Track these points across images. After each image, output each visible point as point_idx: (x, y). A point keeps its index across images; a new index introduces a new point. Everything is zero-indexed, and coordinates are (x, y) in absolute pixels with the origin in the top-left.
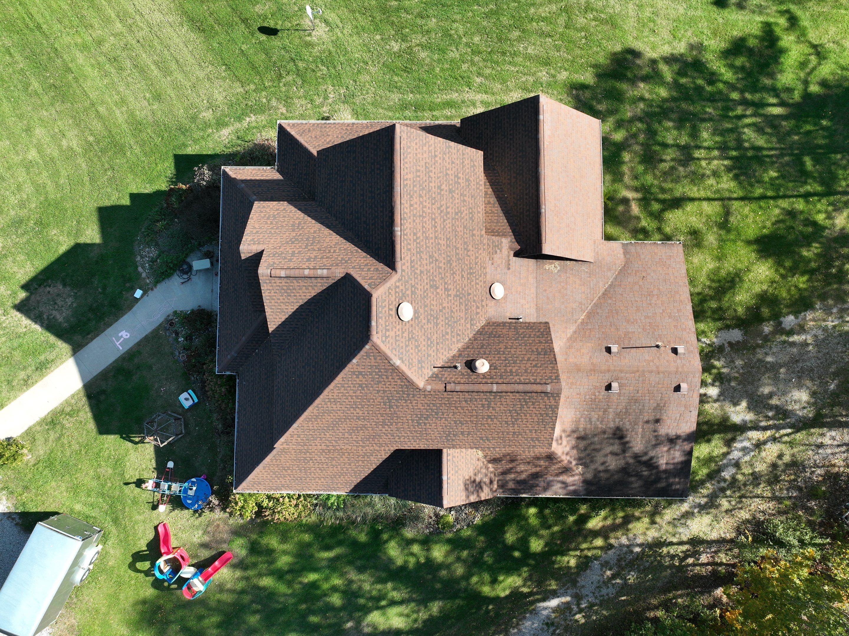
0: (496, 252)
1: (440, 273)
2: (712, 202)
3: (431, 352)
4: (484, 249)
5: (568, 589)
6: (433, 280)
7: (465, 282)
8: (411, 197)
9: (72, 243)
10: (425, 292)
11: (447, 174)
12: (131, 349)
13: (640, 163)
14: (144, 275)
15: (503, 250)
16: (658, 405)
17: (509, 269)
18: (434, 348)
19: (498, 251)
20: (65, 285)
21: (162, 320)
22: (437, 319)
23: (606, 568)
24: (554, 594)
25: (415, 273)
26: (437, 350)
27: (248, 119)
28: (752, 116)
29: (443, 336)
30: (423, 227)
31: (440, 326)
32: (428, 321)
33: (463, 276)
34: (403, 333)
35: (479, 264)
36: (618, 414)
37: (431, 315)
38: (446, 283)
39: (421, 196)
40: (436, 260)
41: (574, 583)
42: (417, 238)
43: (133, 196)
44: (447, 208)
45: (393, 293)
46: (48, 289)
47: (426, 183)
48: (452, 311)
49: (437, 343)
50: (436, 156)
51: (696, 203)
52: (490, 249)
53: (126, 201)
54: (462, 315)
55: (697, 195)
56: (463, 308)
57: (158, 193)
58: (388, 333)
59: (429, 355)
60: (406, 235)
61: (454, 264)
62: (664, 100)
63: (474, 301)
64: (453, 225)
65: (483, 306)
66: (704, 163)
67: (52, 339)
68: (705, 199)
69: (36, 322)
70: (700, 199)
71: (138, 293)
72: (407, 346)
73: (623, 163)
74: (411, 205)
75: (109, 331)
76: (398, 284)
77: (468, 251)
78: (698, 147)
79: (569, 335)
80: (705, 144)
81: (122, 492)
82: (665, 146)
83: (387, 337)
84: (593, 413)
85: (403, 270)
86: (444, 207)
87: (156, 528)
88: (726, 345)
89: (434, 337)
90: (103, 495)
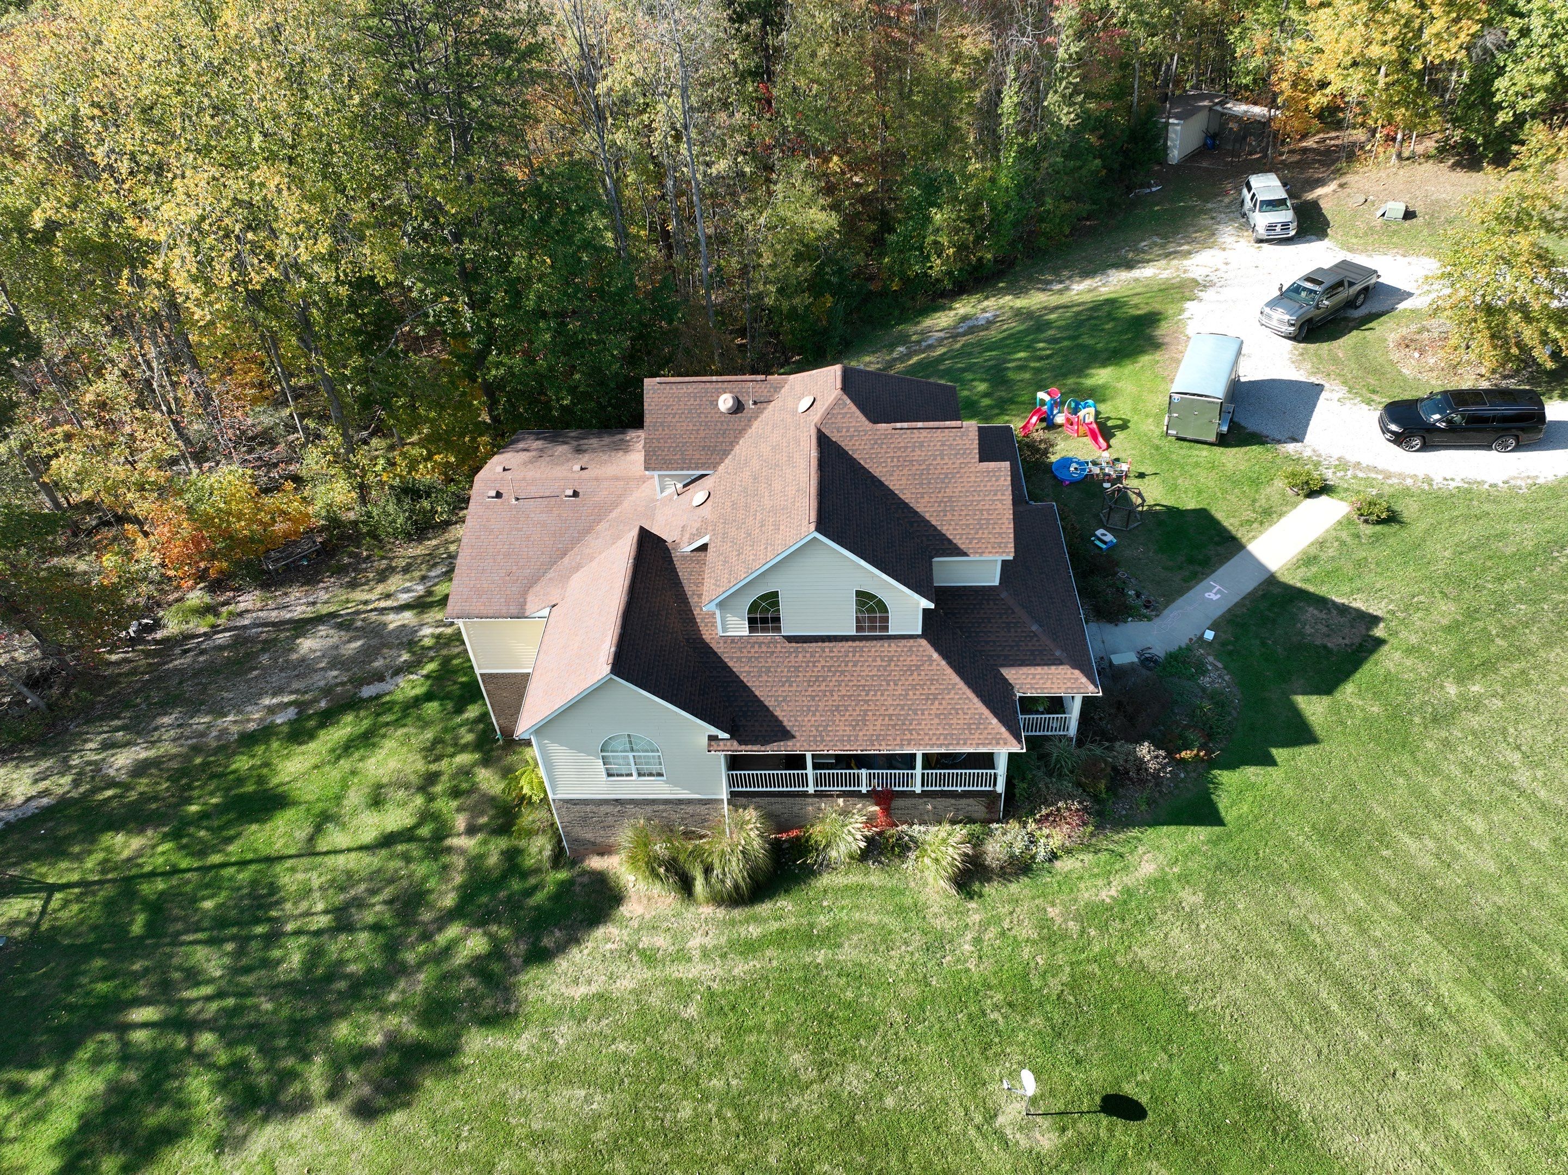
9: (1338, 695)
12: (1197, 583)
13: (430, 892)
14: (1211, 659)
18: (776, 409)
20: (1325, 647)
21: (1166, 612)
27: (1113, 892)
28: (195, 1000)
29: (767, 423)
43: (1272, 762)
46: (1347, 641)
49: (773, 414)
51: (358, 843)
53: (1279, 753)
54: (744, 454)
57: (1232, 765)
59: (783, 400)
62: (346, 1013)
66: (320, 906)
67: (1311, 589)
69: (1343, 604)
71: (1209, 635)
75: (1236, 599)
80: (303, 939)
81: (1158, 468)
82: (376, 928)
87: (1110, 446)
89: (776, 415)
90: (1181, 464)
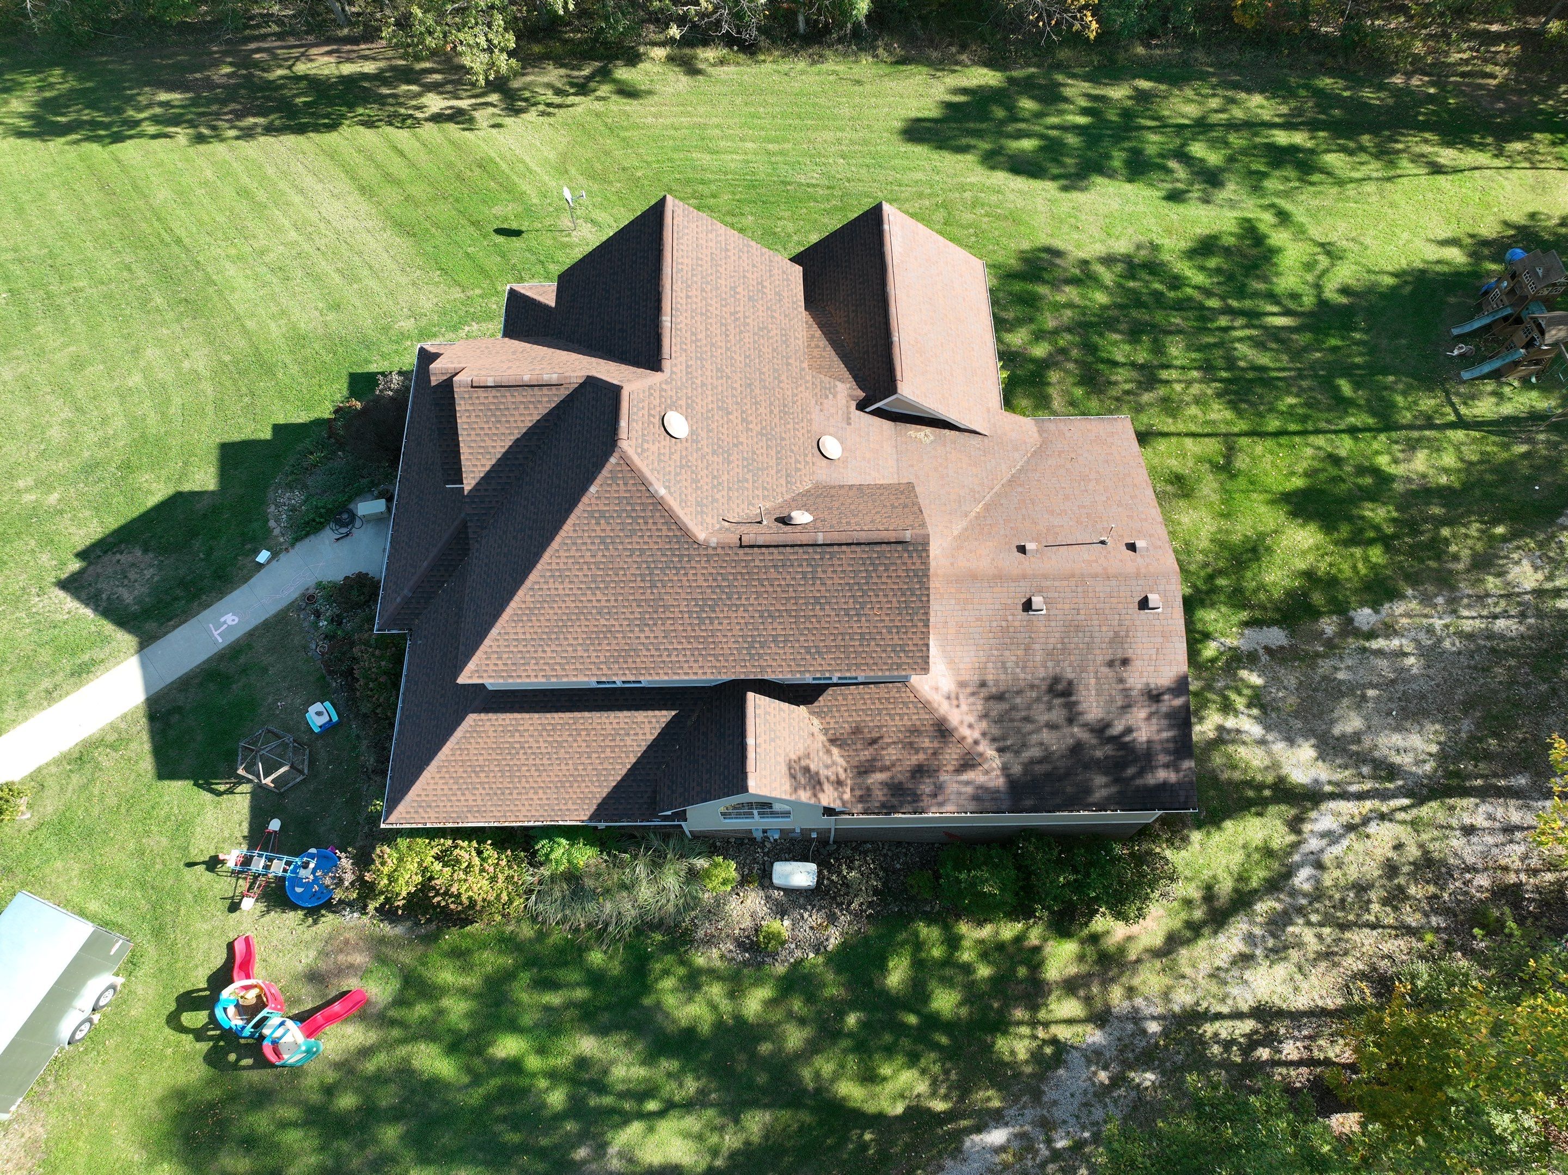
0: (827, 397)
1: (733, 396)
2: (1202, 439)
3: (718, 496)
4: (807, 388)
5: (1024, 1107)
6: (723, 402)
7: (777, 420)
8: (688, 286)
9: (170, 491)
10: (708, 411)
11: (744, 277)
12: (238, 640)
13: (1076, 385)
14: (277, 531)
15: (839, 396)
16: (1116, 634)
17: (849, 424)
18: (725, 493)
19: (831, 396)
20: (146, 551)
21: (295, 595)
22: (729, 455)
23: (1097, 1064)
24: (997, 1118)
25: (693, 383)
26: (730, 498)
28: (1243, 327)
29: (739, 481)
30: (707, 329)
31: (734, 465)
32: (714, 453)
33: (771, 412)
34: (671, 454)
35: (799, 404)
36: (1050, 654)
37: (719, 447)
38: (743, 412)
39: (703, 290)
40: (728, 377)
41: (1037, 1095)
42: (697, 340)
43: (277, 428)
44: (745, 317)
45: (657, 394)
46: (118, 556)
47: (713, 277)
48: (754, 453)
49: (729, 489)
50: (727, 250)
51: (1174, 440)
52: (817, 390)
53: (267, 434)
54: (773, 462)
55: (1172, 429)
56: (773, 453)
57: (318, 423)
58: (646, 445)
59: (715, 500)
60: (680, 330)
61: (757, 391)
62: (1104, 308)
63: (792, 451)
64: (755, 342)
65: (807, 463)
66: (1178, 387)
67: (108, 627)
68: (1187, 435)
69: (87, 605)
70: (1178, 435)
71: (263, 556)
72: (676, 474)
73: (1049, 384)
74: (688, 297)
75: (206, 613)
76: (664, 386)
77: (780, 382)
78: (1167, 367)
79: (956, 533)
80: (1177, 363)
81: (178, 879)
82: (1112, 363)
83: (643, 451)
84: (1007, 653)
85: (672, 372)
86: (740, 315)
87: (231, 947)
88: (1261, 652)
89: (725, 477)
90: (143, 885)
